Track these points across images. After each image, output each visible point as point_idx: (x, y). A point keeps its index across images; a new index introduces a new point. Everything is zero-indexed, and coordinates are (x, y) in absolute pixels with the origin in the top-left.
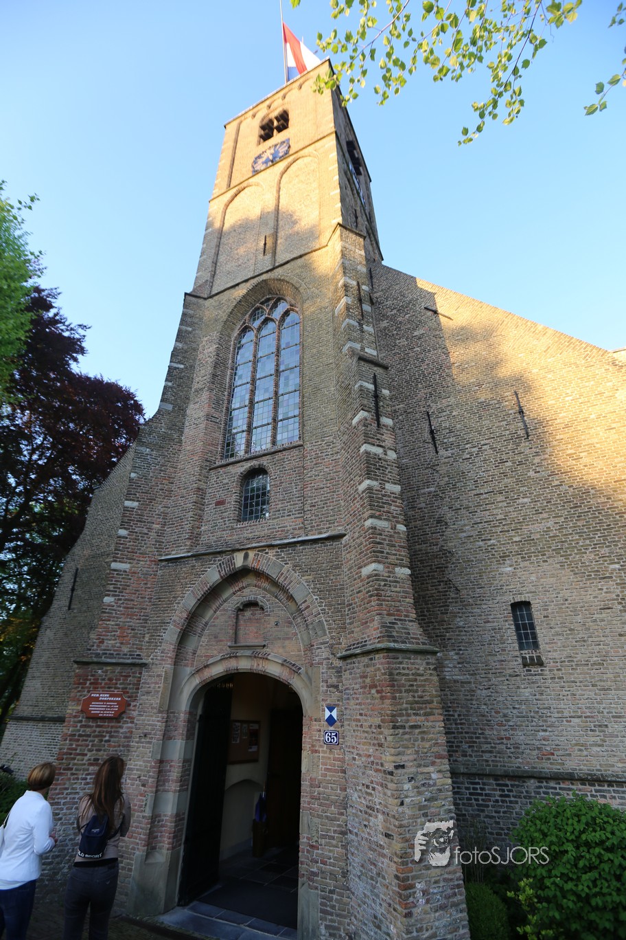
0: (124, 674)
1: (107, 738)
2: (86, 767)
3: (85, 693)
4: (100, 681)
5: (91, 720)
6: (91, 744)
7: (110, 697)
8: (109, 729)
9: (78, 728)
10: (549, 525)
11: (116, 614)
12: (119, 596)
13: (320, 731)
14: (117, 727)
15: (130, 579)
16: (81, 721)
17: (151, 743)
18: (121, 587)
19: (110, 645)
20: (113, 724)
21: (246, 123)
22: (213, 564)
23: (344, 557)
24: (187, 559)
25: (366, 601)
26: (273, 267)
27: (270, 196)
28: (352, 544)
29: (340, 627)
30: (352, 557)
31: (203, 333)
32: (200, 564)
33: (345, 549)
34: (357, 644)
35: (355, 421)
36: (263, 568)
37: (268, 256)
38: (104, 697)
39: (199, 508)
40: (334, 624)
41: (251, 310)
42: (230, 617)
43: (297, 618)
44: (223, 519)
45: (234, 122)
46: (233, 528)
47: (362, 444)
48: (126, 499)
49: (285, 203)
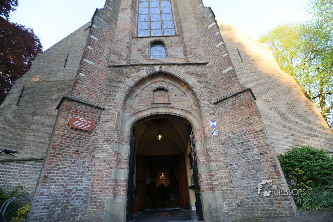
0: (92, 111)
1: (83, 141)
2: (71, 154)
3: (70, 115)
4: (78, 111)
5: (74, 130)
6: (74, 142)
7: (85, 120)
8: (84, 137)
9: (66, 132)
11: (86, 82)
12: (88, 75)
13: (209, 130)
14: (89, 136)
15: (94, 69)
16: (67, 130)
17: (111, 144)
18: (89, 71)
19: (83, 97)
20: (87, 135)
22: (142, 69)
23: (209, 70)
24: (126, 67)
25: (228, 80)
28: (214, 65)
29: (211, 94)
30: (214, 69)
32: (135, 69)
33: (209, 68)
34: (223, 97)
35: (210, 26)
36: (171, 72)
38: (82, 119)
39: (130, 50)
40: (208, 93)
42: (150, 93)
43: (186, 93)
44: (143, 56)
46: (149, 59)
47: (217, 32)
48: (91, 34)
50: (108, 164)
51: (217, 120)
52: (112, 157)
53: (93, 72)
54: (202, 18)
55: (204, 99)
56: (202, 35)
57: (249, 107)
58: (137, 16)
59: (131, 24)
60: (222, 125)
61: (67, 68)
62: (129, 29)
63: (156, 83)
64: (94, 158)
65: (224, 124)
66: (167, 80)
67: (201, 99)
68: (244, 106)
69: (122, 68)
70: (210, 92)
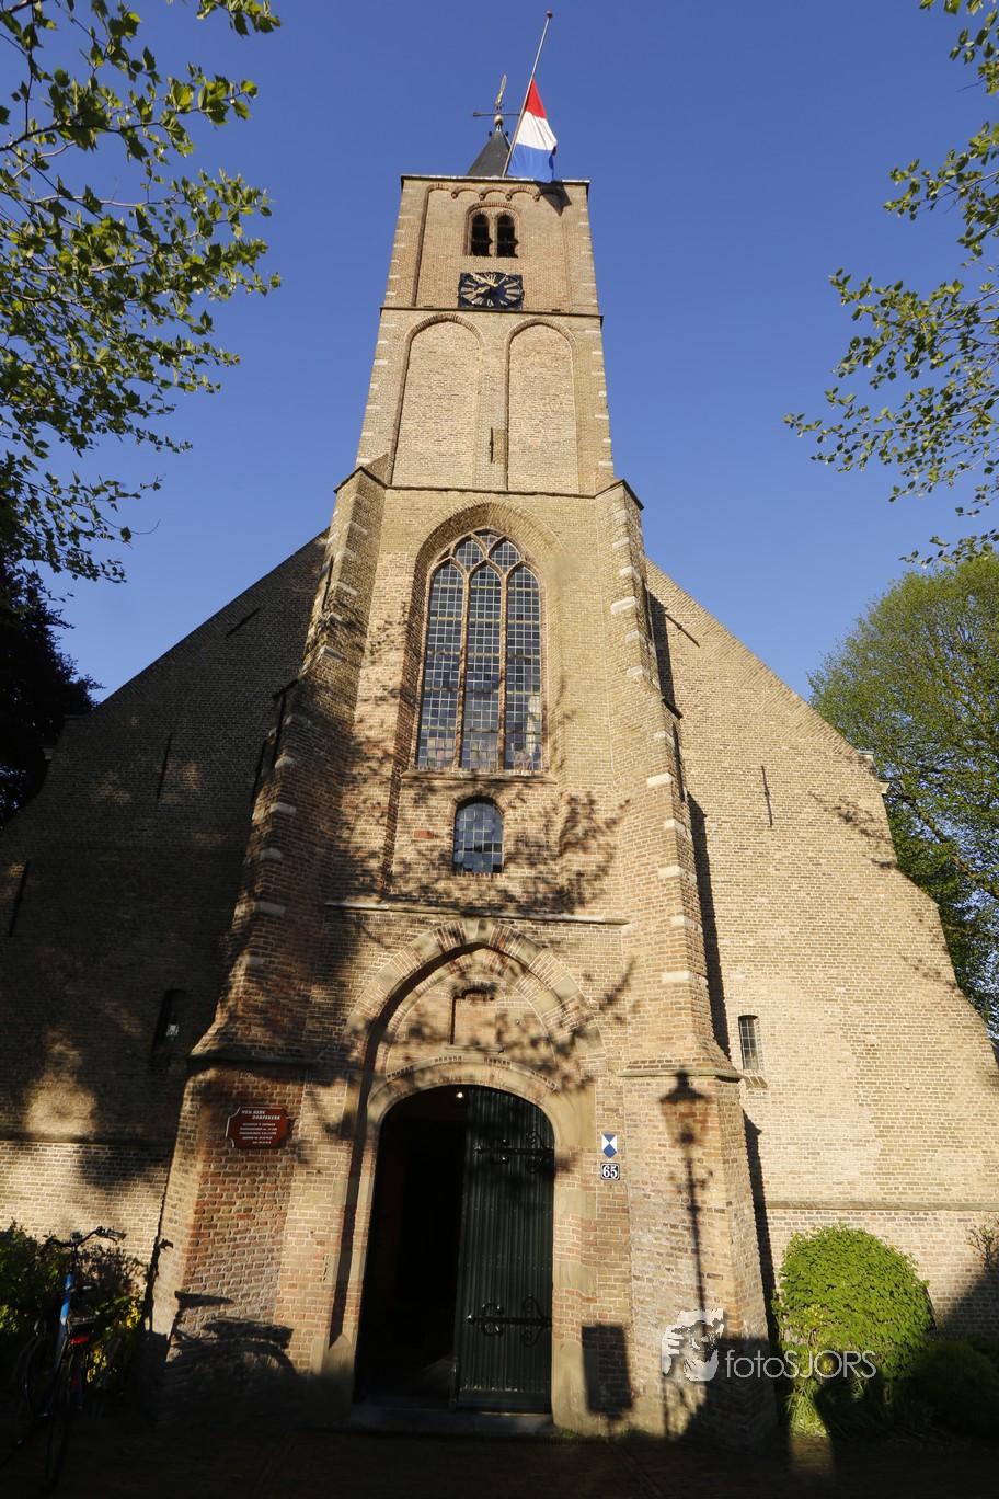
0: (281, 1079)
1: (262, 1177)
2: (235, 1221)
3: (231, 1109)
4: (250, 1090)
5: (240, 1151)
8: (263, 1164)
9: (223, 1163)
10: (785, 932)
11: (267, 984)
12: (271, 956)
13: (595, 1163)
14: (273, 1161)
15: (286, 931)
16: (226, 1153)
17: (329, 1182)
18: (274, 942)
19: (259, 1034)
20: (268, 1156)
21: (440, 197)
22: (426, 928)
23: (626, 950)
24: (378, 912)
25: (670, 1013)
26: (505, 489)
27: (496, 363)
28: (643, 938)
29: (620, 1038)
30: (642, 953)
31: (383, 543)
32: (403, 924)
33: (627, 940)
34: (650, 1062)
35: (653, 781)
36: (513, 948)
37: (498, 467)
38: (259, 1115)
39: (391, 836)
40: (611, 1035)
41: (460, 538)
42: (443, 1006)
43: (549, 1019)
44: (430, 860)
45: (420, 183)
46: (448, 878)
47: (669, 818)
48: (279, 799)
49: (518, 387)
50: (321, 1243)
51: (621, 1131)
52: (330, 1223)
53: (284, 941)
54: (634, 729)
55: (597, 1056)
56: (627, 801)
57: (704, 1129)
58: (422, 665)
59: (401, 720)
60: (633, 1150)
61: (168, 798)
62: (391, 746)
63: (463, 975)
64: (284, 1222)
65: (637, 1150)
66: (498, 967)
67: (588, 1056)
68: (695, 1120)
69: (365, 915)
70: (618, 1031)
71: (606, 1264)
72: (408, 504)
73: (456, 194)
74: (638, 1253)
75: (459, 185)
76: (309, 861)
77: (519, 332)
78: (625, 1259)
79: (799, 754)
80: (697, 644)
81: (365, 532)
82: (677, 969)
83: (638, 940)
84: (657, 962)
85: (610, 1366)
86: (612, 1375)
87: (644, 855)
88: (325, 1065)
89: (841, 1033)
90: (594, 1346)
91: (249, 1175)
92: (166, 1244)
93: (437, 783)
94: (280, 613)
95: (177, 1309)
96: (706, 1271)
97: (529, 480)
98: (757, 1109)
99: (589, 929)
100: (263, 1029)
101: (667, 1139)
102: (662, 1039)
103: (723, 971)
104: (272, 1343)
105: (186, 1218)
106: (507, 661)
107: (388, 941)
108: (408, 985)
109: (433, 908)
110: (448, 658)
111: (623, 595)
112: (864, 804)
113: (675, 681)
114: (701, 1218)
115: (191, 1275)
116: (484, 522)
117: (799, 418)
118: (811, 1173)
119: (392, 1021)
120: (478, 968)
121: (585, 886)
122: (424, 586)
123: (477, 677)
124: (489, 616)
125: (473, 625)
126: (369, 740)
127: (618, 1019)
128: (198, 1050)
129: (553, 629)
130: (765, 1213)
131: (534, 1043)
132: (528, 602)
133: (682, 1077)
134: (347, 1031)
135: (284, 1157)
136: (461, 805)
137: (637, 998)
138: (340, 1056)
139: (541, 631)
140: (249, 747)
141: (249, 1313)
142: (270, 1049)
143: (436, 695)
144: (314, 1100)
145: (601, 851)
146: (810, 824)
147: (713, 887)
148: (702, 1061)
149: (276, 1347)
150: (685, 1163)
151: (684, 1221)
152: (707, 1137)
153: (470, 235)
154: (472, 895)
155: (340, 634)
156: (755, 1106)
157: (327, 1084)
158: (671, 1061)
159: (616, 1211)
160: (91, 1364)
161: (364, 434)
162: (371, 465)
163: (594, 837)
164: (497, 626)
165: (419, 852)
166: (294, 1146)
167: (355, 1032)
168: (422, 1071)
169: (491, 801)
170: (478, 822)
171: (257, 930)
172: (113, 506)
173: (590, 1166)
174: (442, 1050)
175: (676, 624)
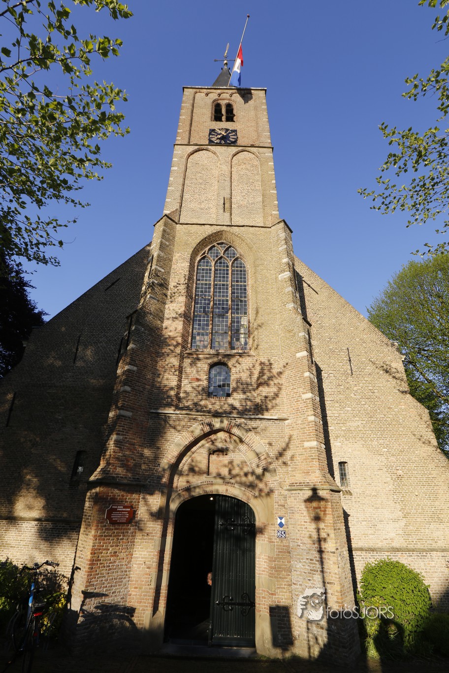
0: (130, 492)
1: (121, 537)
2: (109, 558)
3: (107, 506)
4: (116, 497)
5: (111, 525)
6: (111, 541)
7: (123, 508)
8: (122, 531)
9: (104, 531)
10: (359, 424)
11: (124, 448)
12: (125, 435)
13: (275, 530)
14: (127, 530)
15: (132, 424)
16: (105, 526)
17: (152, 539)
18: (127, 429)
19: (120, 471)
20: (124, 527)
21: (200, 96)
22: (196, 422)
23: (287, 432)
24: (175, 415)
25: (308, 461)
26: (230, 224)
27: (226, 169)
28: (295, 426)
29: (285, 472)
30: (295, 433)
31: (175, 249)
32: (186, 420)
33: (288, 427)
34: (299, 483)
35: (299, 355)
36: (235, 431)
37: (227, 214)
38: (120, 508)
39: (180, 380)
40: (281, 470)
41: (210, 246)
42: (204, 458)
43: (253, 464)
44: (198, 391)
45: (191, 90)
46: (206, 399)
47: (306, 371)
48: (130, 364)
49: (236, 179)
50: (149, 568)
51: (286, 515)
52: (153, 558)
53: (131, 428)
54: (290, 331)
55: (274, 481)
56: (287, 364)
57: (325, 514)
58: (193, 303)
59: (184, 328)
60: (292, 524)
61: (79, 364)
62: (180, 340)
63: (213, 442)
64: (132, 558)
65: (294, 524)
66: (228, 440)
67: (271, 480)
68: (321, 510)
69: (169, 416)
70: (284, 469)
71: (280, 577)
72: (187, 231)
73: (207, 94)
74: (295, 572)
75: (208, 90)
76: (142, 392)
77: (236, 155)
78: (289, 575)
79: (364, 342)
80: (317, 293)
81: (168, 243)
82: (311, 440)
83: (293, 427)
84: (302, 437)
85: (283, 625)
86: (283, 630)
87: (296, 389)
88: (150, 485)
89: (386, 470)
90: (275, 616)
91: (115, 536)
92: (77, 568)
93: (201, 356)
94: (129, 280)
95: (82, 599)
96: (327, 581)
97: (241, 220)
98: (348, 505)
99: (271, 422)
100: (122, 469)
101: (308, 519)
102: (305, 473)
103: (331, 441)
104: (126, 614)
105: (87, 556)
106: (232, 301)
107: (179, 428)
108: (188, 448)
109: (199, 413)
110: (205, 300)
111: (284, 271)
112: (394, 365)
113: (307, 310)
114: (324, 556)
115: (89, 583)
116: (221, 239)
117: (364, 190)
118: (373, 534)
119: (181, 465)
120: (220, 440)
121: (269, 403)
122: (194, 268)
123: (219, 308)
124: (223, 281)
125: (217, 285)
126: (170, 337)
127: (284, 463)
128: (92, 478)
129: (252, 286)
130: (352, 553)
131: (246, 475)
132: (241, 274)
133: (314, 490)
134: (160, 469)
135: (132, 528)
136: (212, 366)
137: (293, 454)
138: (157, 481)
139: (247, 288)
140: (115, 340)
141: (116, 601)
142: (125, 478)
143: (200, 316)
144: (145, 501)
145: (276, 387)
146: (370, 374)
147: (326, 403)
148: (323, 483)
149: (128, 617)
150: (316, 530)
151: (316, 557)
152: (327, 518)
153: (213, 112)
154: (217, 407)
155: (157, 289)
156: (347, 504)
157: (152, 494)
158: (309, 483)
159: (285, 552)
160: (43, 624)
161: (167, 200)
162: (170, 214)
163: (272, 380)
164: (227, 285)
165: (193, 387)
166: (136, 522)
167: (164, 470)
168: (195, 488)
169: (225, 364)
170: (219, 374)
171: (119, 423)
172: (55, 230)
173: (272, 531)
174: (204, 478)
175: (308, 284)
